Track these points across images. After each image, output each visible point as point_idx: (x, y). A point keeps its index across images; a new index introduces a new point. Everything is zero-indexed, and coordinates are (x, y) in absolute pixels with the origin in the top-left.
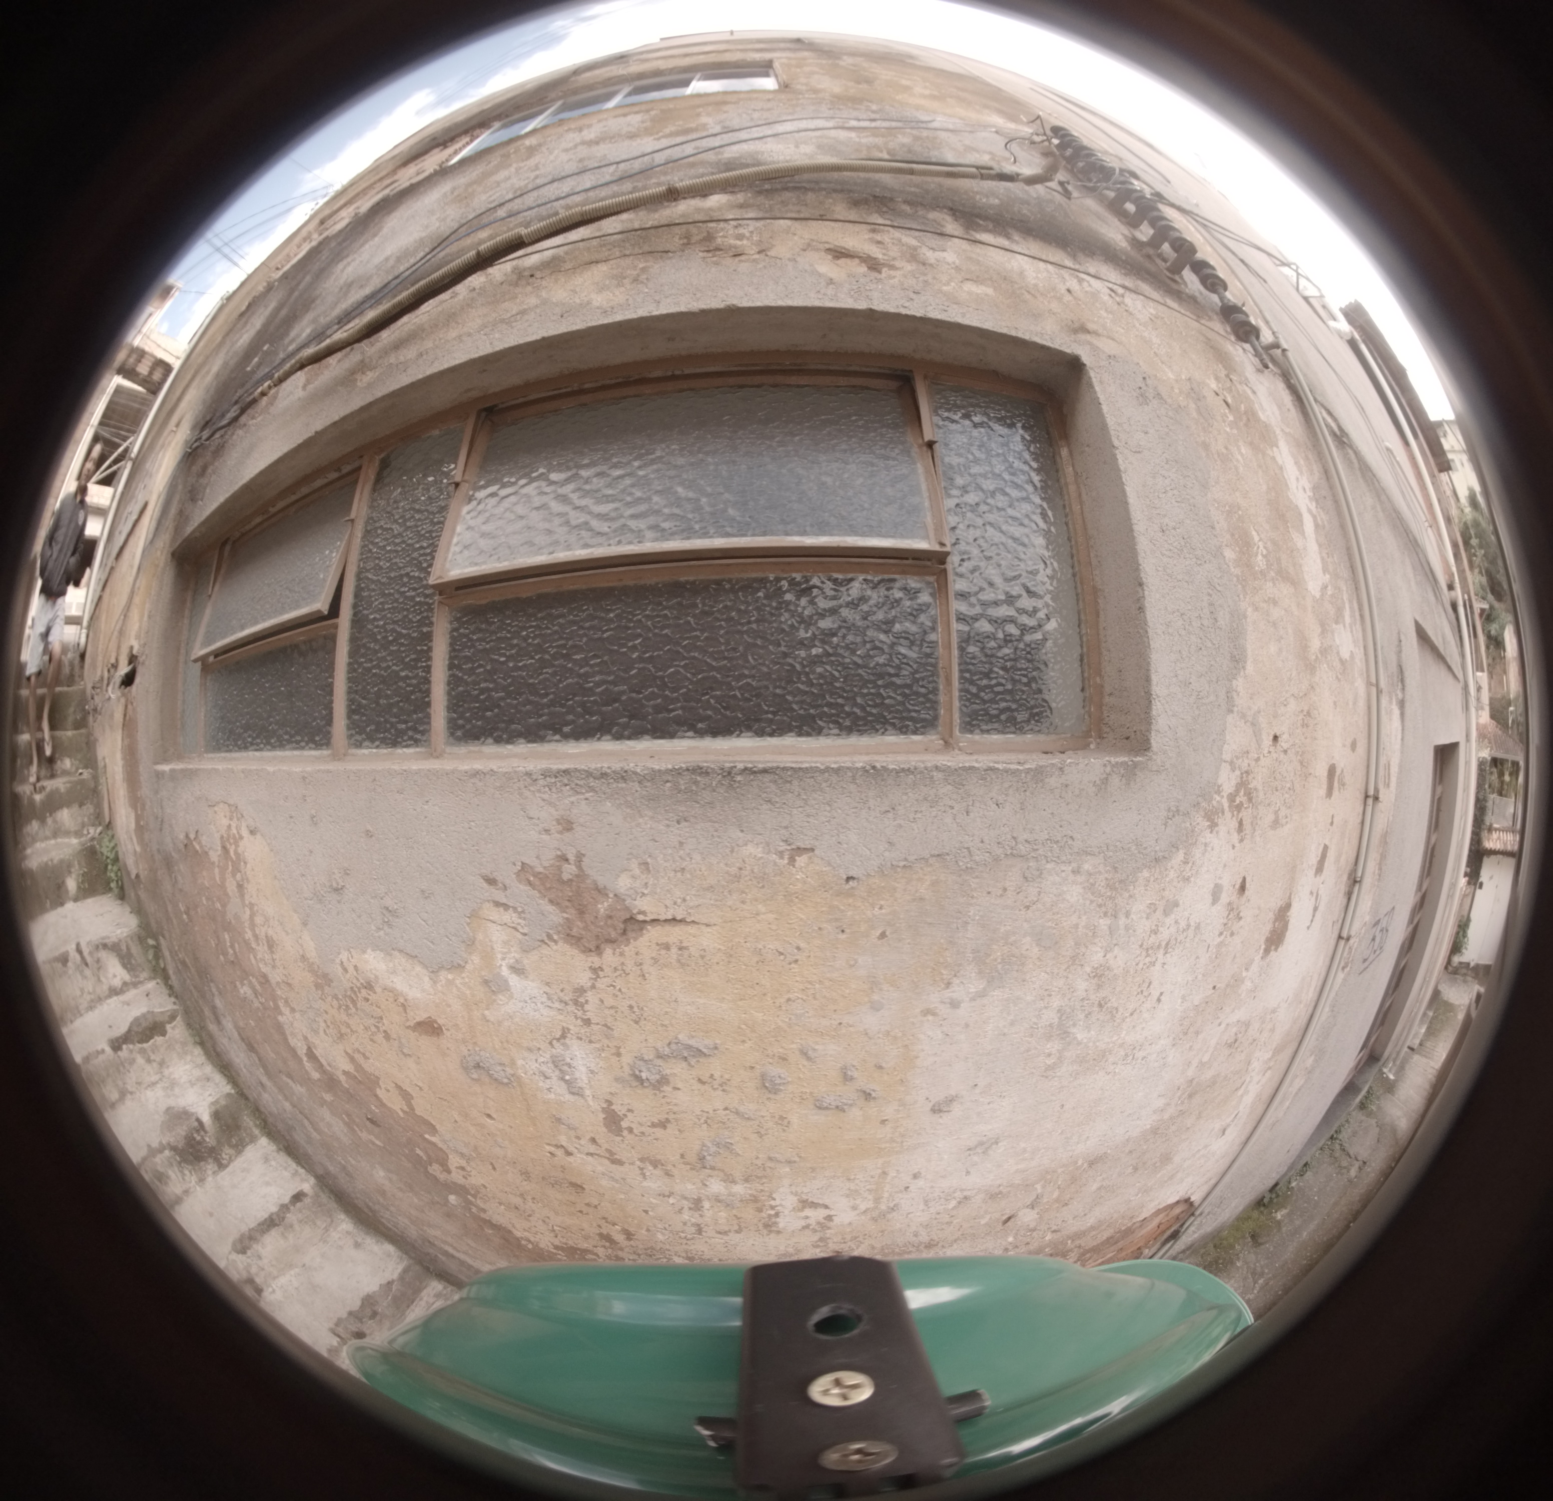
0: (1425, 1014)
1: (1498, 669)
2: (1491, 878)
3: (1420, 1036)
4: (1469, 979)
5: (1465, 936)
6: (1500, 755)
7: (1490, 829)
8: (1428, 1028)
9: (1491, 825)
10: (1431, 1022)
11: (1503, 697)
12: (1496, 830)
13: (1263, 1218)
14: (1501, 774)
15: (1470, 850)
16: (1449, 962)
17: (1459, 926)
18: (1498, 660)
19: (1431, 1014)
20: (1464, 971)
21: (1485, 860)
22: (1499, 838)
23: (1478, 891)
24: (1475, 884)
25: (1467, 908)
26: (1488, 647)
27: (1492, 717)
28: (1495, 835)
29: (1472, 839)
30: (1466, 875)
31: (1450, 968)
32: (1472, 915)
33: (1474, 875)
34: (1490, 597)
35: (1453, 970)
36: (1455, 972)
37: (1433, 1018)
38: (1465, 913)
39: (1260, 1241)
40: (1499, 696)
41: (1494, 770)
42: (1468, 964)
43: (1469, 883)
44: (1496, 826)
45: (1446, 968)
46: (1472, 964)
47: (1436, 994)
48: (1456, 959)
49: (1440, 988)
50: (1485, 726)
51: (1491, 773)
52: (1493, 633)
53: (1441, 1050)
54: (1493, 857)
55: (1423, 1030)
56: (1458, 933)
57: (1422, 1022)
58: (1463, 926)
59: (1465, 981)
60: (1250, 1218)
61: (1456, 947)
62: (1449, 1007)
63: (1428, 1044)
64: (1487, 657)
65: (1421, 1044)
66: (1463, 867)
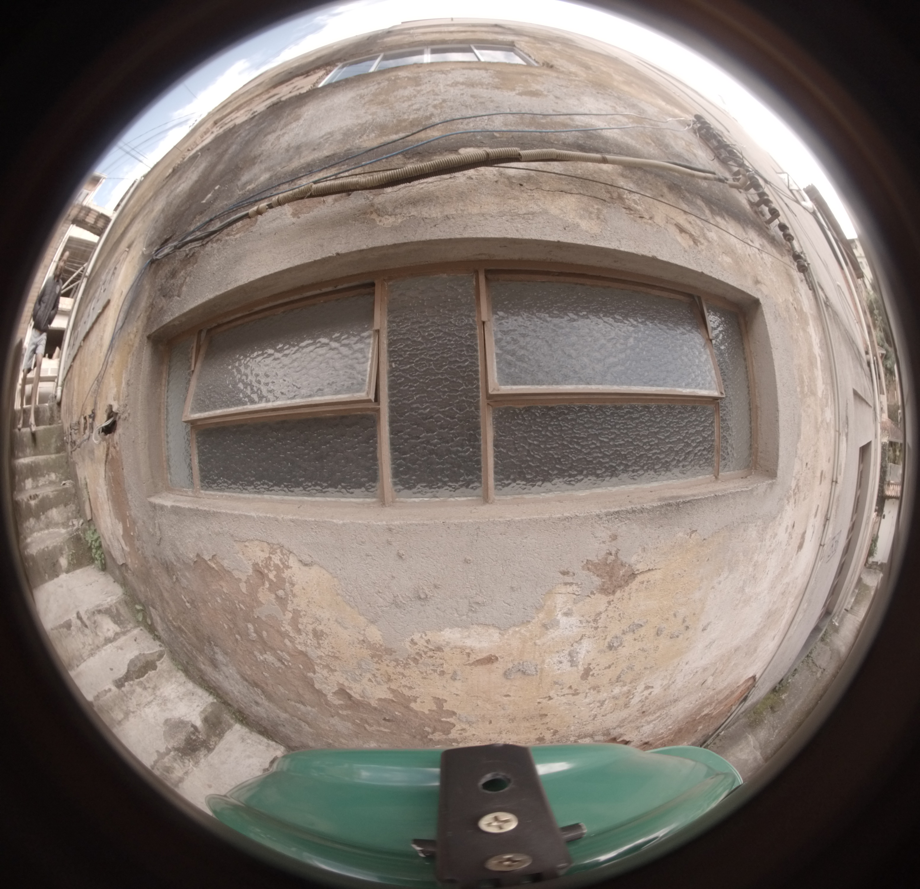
0: (853, 591)
1: (892, 388)
2: (889, 512)
3: (851, 603)
4: (878, 571)
5: (875, 546)
6: (894, 440)
7: (889, 484)
8: (856, 599)
9: (889, 482)
10: (857, 596)
11: (895, 404)
12: (892, 484)
13: (776, 698)
14: (895, 451)
15: (878, 496)
16: (867, 561)
17: (872, 540)
18: (891, 382)
19: (857, 591)
20: (875, 567)
21: (886, 501)
22: (893, 489)
23: (883, 520)
24: (881, 516)
25: (877, 530)
26: (886, 375)
27: (889, 417)
28: (891, 487)
29: (879, 490)
30: (876, 511)
31: (867, 565)
32: (880, 534)
33: (880, 511)
34: (886, 345)
35: (869, 566)
36: (870, 567)
37: (858, 594)
38: (876, 533)
39: (775, 710)
40: (893, 404)
41: (891, 449)
42: (877, 563)
43: (877, 515)
44: (892, 482)
45: (865, 565)
46: (879, 563)
47: (860, 580)
48: (871, 560)
49: (862, 576)
50: (886, 423)
51: (889, 450)
52: (888, 366)
53: (862, 612)
54: (890, 500)
55: (853, 600)
56: (871, 545)
57: (852, 596)
58: (874, 540)
59: (875, 573)
60: (769, 698)
61: (871, 553)
62: (867, 587)
63: (855, 608)
64: (886, 381)
65: (851, 608)
66: (874, 507)
